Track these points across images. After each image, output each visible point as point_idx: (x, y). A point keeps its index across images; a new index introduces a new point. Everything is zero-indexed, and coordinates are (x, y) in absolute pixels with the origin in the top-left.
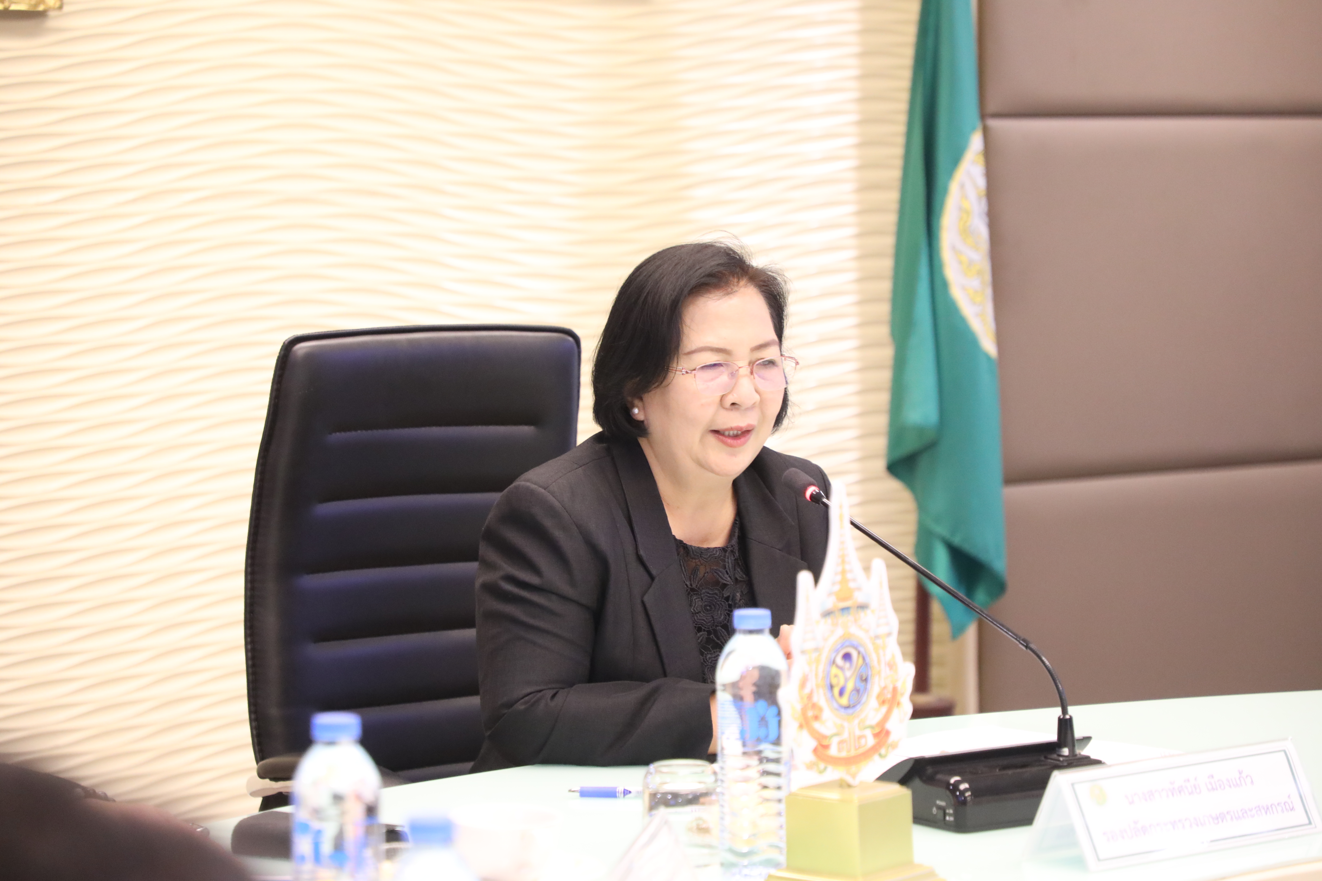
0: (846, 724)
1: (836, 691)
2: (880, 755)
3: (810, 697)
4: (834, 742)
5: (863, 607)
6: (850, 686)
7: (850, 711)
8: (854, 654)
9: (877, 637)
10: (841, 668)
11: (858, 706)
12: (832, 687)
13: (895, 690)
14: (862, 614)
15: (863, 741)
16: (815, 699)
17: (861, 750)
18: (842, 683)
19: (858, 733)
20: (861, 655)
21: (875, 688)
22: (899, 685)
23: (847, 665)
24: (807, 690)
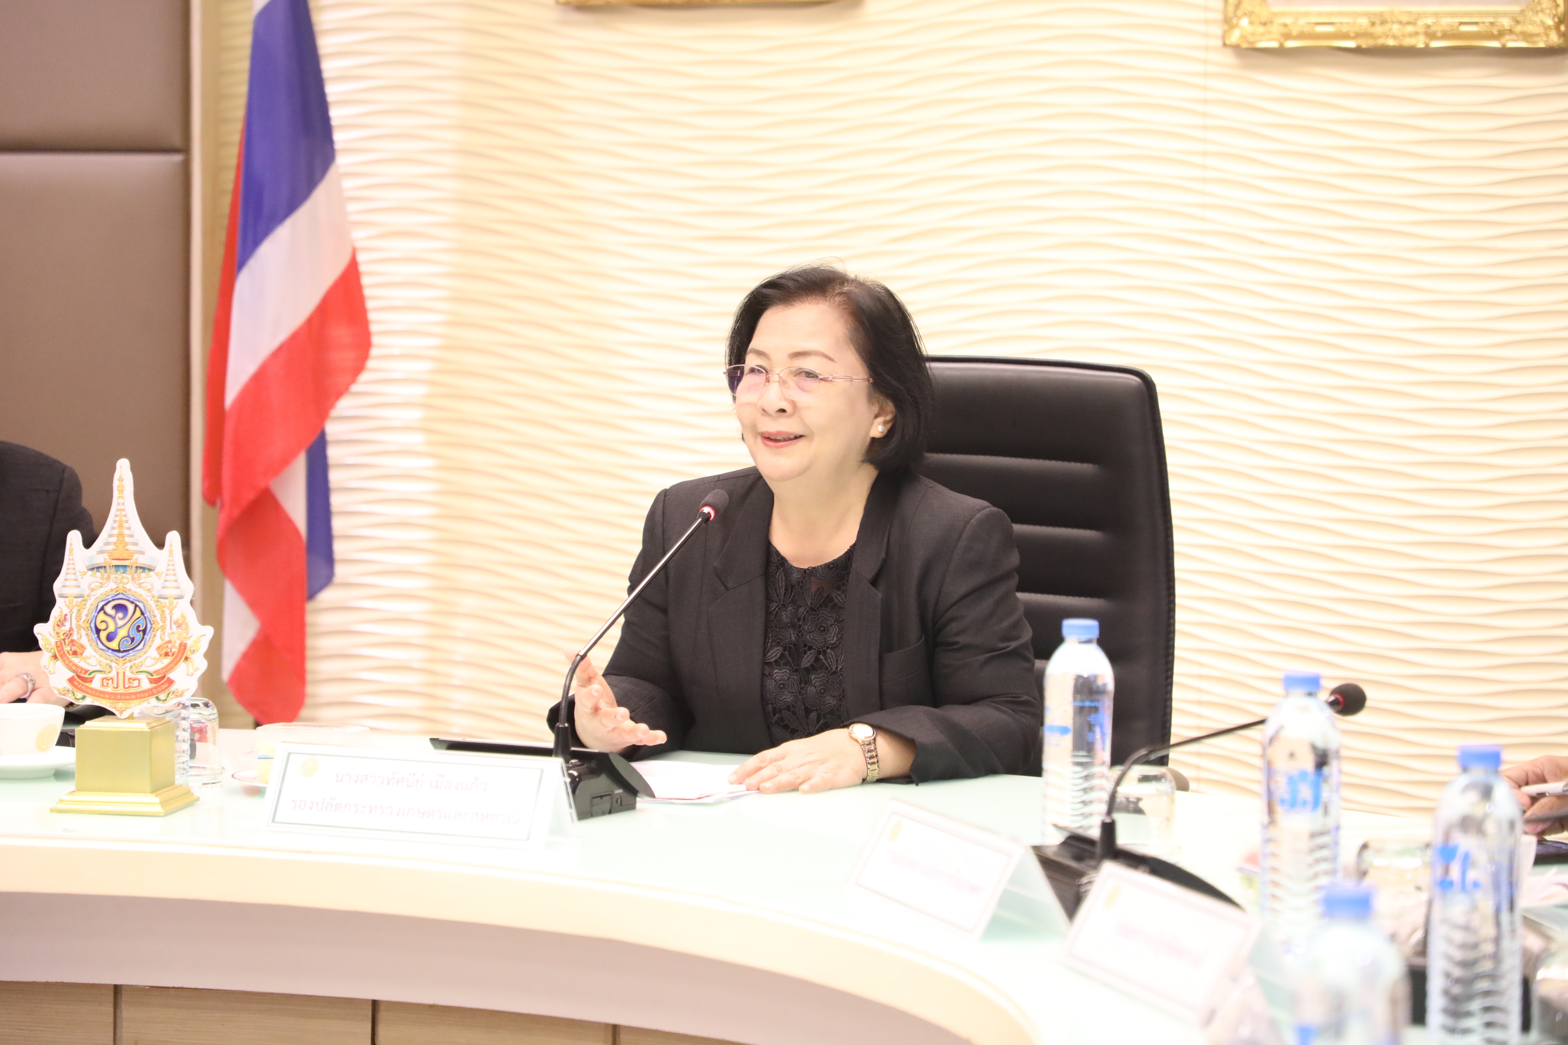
0: (113, 665)
1: (103, 635)
2: (157, 698)
3: (69, 634)
4: (98, 677)
5: (143, 568)
6: (122, 633)
7: (121, 655)
8: (131, 607)
9: (161, 597)
10: (113, 618)
11: (131, 652)
12: (98, 631)
13: (183, 646)
14: (143, 575)
15: (136, 683)
16: (75, 637)
17: (131, 690)
18: (112, 628)
19: (129, 674)
20: (138, 608)
21: (156, 640)
22: (189, 643)
23: (120, 615)
24: (66, 628)
